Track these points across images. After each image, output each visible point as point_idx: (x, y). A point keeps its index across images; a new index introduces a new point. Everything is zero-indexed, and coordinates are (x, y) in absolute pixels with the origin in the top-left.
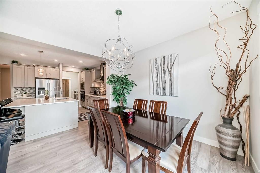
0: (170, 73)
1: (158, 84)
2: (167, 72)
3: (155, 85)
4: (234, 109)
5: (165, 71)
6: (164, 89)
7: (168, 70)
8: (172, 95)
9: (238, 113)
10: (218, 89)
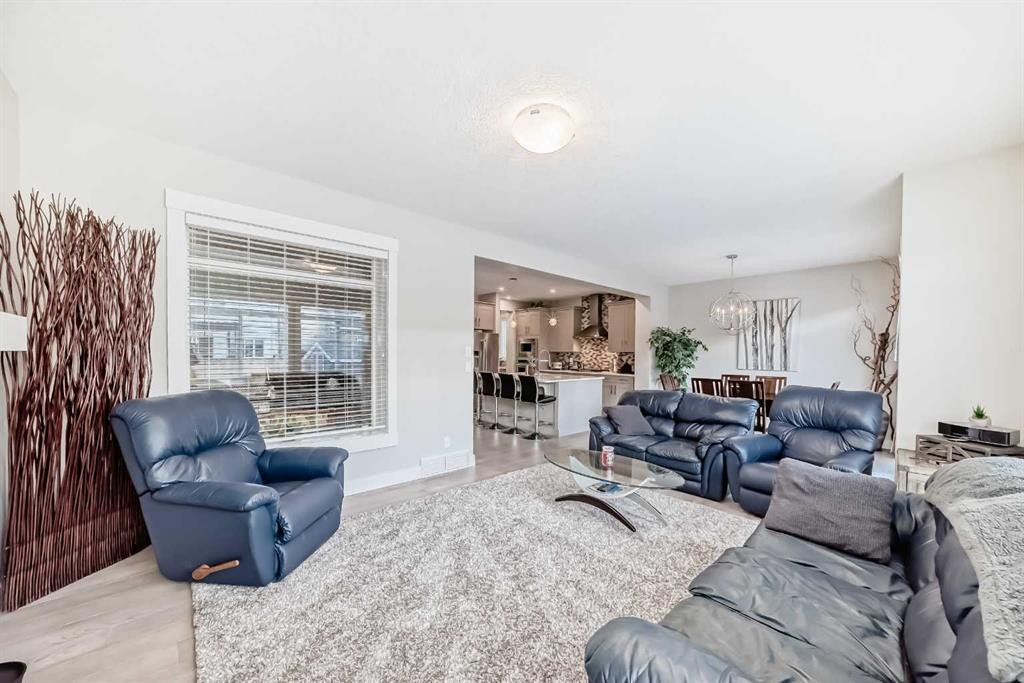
0: (783, 330)
1: (757, 350)
2: (777, 330)
3: (751, 349)
4: (882, 386)
5: (773, 327)
6: (771, 359)
7: (781, 325)
8: (786, 370)
9: (888, 391)
10: (864, 360)
